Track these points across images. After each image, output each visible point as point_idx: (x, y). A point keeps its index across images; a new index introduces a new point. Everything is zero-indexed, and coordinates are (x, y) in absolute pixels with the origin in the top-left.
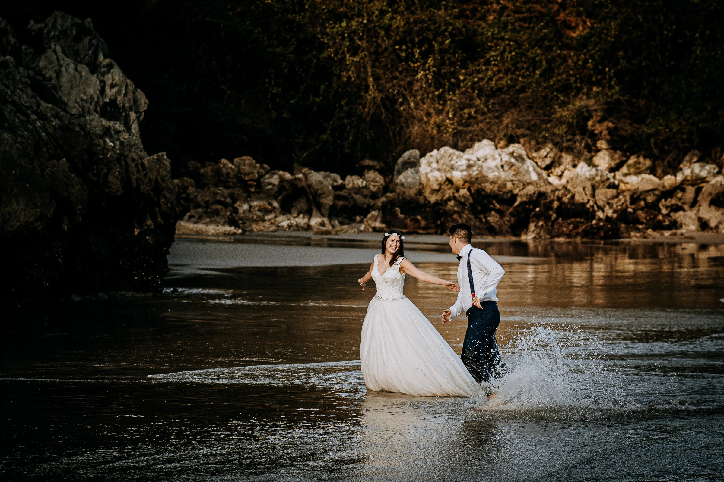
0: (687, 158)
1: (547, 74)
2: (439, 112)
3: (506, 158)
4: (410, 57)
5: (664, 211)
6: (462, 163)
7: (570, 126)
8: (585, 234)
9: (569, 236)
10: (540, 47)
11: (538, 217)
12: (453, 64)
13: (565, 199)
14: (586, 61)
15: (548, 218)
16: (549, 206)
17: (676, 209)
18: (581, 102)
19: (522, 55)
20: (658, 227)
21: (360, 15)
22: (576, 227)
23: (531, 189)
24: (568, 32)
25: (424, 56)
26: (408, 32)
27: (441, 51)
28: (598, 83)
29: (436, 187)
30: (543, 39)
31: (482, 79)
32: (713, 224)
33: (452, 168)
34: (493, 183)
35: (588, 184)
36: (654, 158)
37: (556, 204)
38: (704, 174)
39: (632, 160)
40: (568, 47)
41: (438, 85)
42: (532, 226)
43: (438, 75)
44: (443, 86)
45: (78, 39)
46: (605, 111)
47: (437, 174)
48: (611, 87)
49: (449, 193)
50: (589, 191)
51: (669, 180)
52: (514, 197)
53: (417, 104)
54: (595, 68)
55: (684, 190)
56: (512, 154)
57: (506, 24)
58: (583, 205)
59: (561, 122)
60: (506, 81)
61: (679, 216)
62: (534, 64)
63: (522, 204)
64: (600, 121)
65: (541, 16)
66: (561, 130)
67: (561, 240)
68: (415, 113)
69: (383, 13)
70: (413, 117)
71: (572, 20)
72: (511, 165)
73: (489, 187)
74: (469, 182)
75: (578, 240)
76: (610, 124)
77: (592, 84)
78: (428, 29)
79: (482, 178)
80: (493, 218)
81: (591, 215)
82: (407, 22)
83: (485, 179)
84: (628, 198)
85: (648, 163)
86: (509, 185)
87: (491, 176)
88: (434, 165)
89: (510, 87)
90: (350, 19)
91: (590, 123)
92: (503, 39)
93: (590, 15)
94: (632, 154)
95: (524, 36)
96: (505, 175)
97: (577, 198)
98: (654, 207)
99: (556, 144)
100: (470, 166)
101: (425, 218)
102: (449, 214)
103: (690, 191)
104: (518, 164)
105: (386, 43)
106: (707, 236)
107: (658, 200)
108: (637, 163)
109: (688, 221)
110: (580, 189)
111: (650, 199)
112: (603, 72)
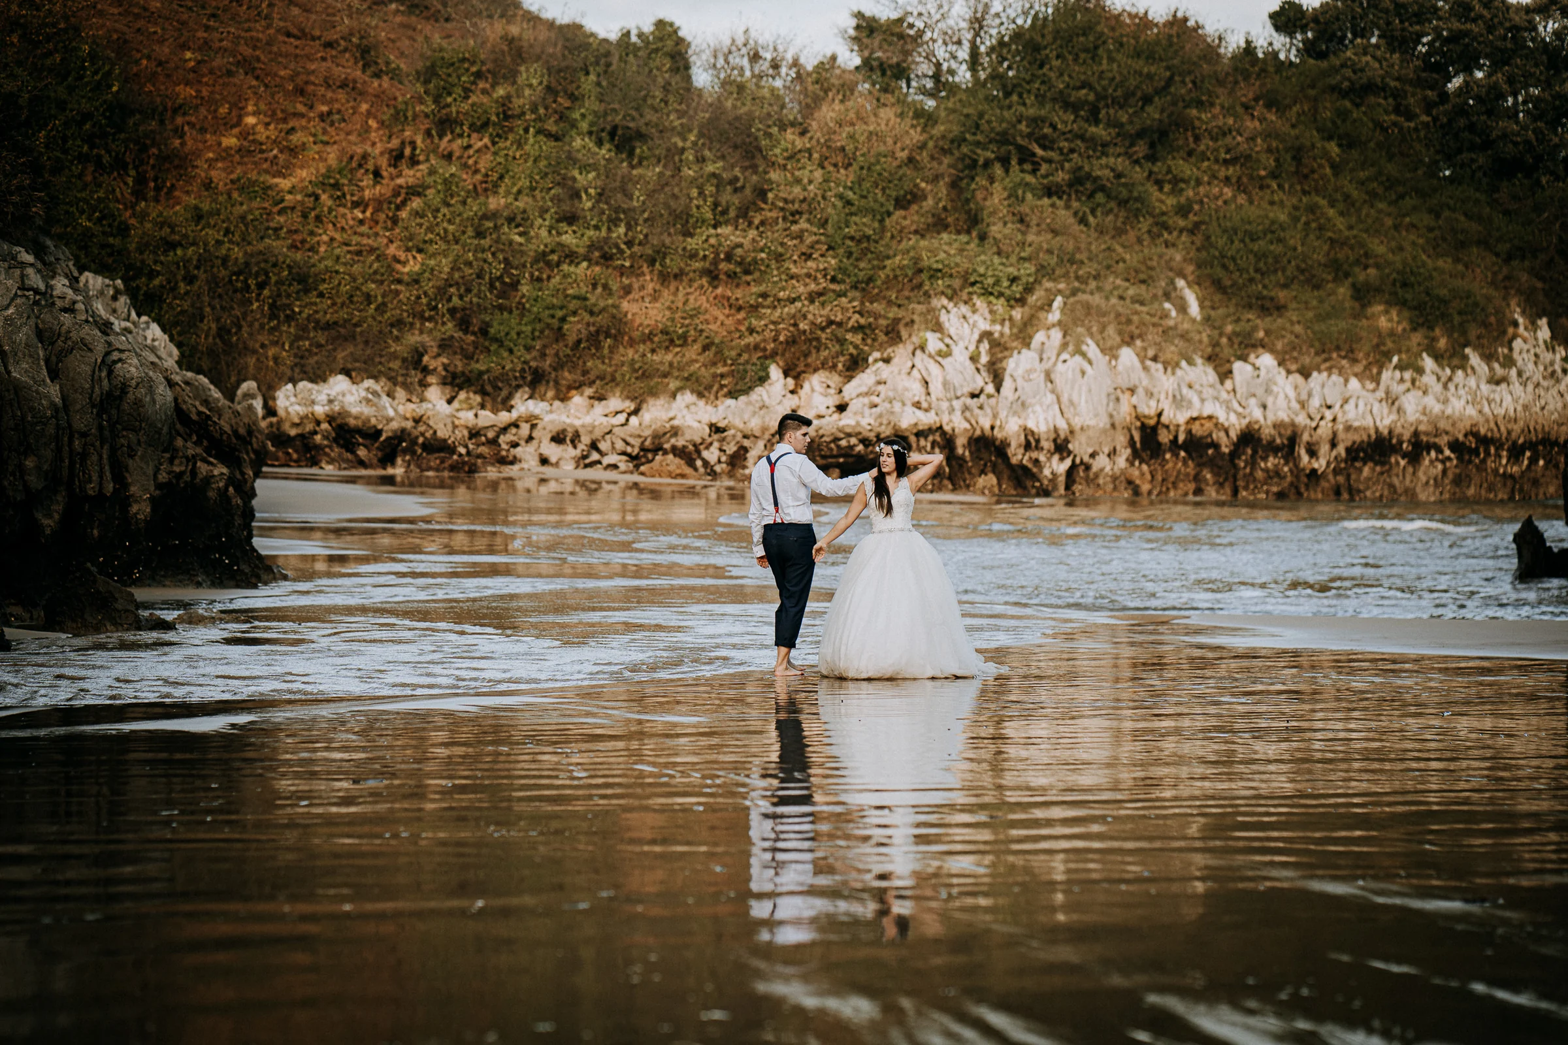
0: (518, 395)
1: (383, 308)
2: (276, 343)
3: (363, 394)
4: (247, 288)
5: (504, 446)
6: (323, 398)
7: (404, 360)
8: (452, 468)
9: (437, 470)
10: (373, 282)
11: (404, 452)
12: (288, 296)
13: (428, 435)
14: (419, 297)
15: (414, 453)
16: (414, 442)
17: (515, 445)
18: (414, 338)
19: (358, 288)
20: (504, 461)
21: (194, 244)
22: (442, 462)
23: (395, 425)
24: (398, 267)
25: (261, 286)
26: (247, 264)
27: (277, 283)
28: (430, 319)
29: (297, 420)
30: (375, 272)
31: (316, 312)
32: (553, 460)
33: (313, 402)
34: (356, 418)
35: (449, 421)
36: (483, 392)
37: (421, 440)
38: (537, 411)
39: (462, 395)
40: (399, 281)
41: (273, 316)
42: (399, 461)
43: (273, 306)
44: (276, 317)
45: (115, 298)
46: (440, 346)
47: (297, 408)
48: (444, 324)
49: (309, 427)
50: (450, 427)
51: (504, 417)
52: (379, 433)
53: (251, 334)
54: (428, 304)
55: (517, 426)
56: (368, 389)
57: (338, 258)
58: (445, 441)
59: (394, 356)
60: (343, 314)
61: (518, 451)
62: (368, 298)
63: (388, 438)
64: (435, 357)
65: (372, 250)
66: (396, 365)
67: (431, 474)
68: (251, 344)
69: (219, 243)
70: (246, 348)
71: (402, 255)
72: (368, 401)
73: (352, 422)
74: (330, 419)
75: (446, 474)
76: (445, 361)
77: (424, 319)
78: (266, 261)
79: (344, 413)
80: (362, 452)
81: (452, 450)
82: (246, 253)
83: (348, 414)
84: (466, 433)
85: (478, 399)
86: (373, 421)
87: (354, 410)
88: (293, 399)
89: (345, 321)
90: (184, 248)
91: (426, 359)
92: (337, 272)
93: (420, 251)
94: (461, 389)
95: (356, 268)
96: (367, 411)
97: (440, 434)
98: (494, 442)
99: (390, 379)
100: (330, 401)
101: (296, 451)
102: (319, 448)
103: (525, 429)
104: (375, 400)
105: (223, 273)
106: (548, 471)
107: (498, 436)
108: (468, 398)
109: (528, 457)
110: (441, 426)
111: (491, 435)
112: (435, 308)
